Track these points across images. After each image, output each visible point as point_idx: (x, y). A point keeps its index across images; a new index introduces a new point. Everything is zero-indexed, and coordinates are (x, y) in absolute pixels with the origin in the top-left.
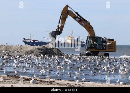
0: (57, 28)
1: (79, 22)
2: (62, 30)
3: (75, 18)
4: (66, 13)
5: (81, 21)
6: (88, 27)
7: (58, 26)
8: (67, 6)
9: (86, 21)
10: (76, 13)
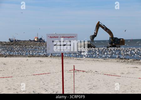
0: (94, 33)
1: (105, 30)
2: (96, 35)
3: (103, 28)
4: (99, 25)
5: (106, 30)
6: (110, 32)
7: (95, 33)
8: (99, 22)
9: (109, 30)
10: (104, 25)
